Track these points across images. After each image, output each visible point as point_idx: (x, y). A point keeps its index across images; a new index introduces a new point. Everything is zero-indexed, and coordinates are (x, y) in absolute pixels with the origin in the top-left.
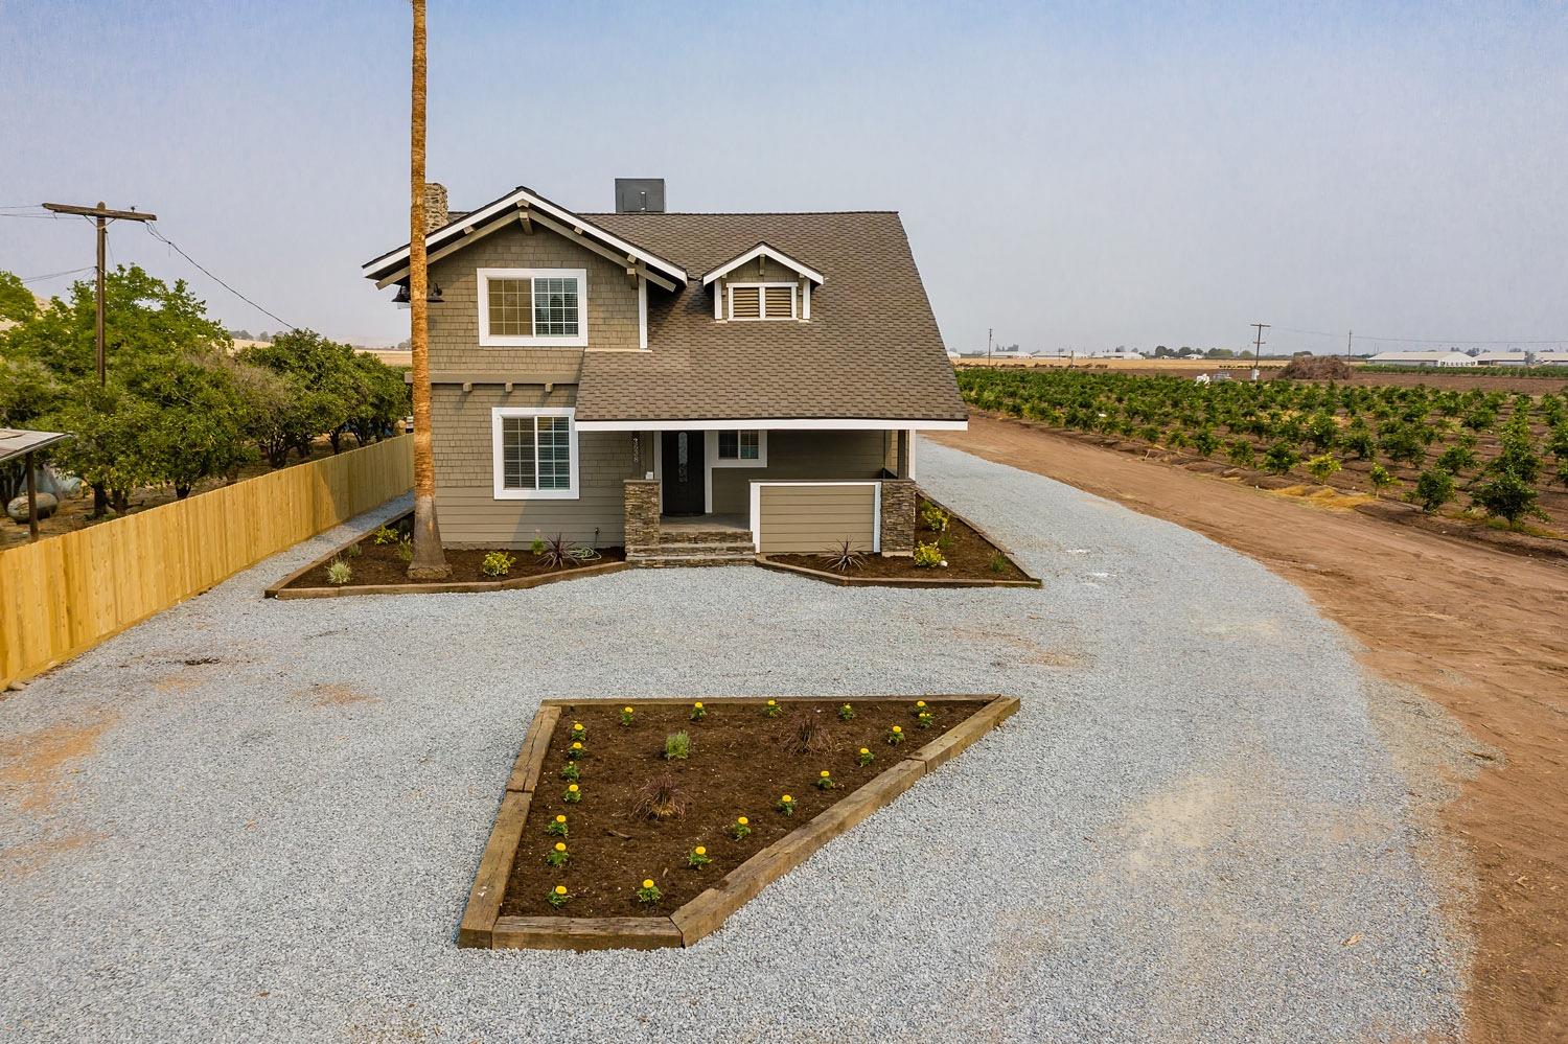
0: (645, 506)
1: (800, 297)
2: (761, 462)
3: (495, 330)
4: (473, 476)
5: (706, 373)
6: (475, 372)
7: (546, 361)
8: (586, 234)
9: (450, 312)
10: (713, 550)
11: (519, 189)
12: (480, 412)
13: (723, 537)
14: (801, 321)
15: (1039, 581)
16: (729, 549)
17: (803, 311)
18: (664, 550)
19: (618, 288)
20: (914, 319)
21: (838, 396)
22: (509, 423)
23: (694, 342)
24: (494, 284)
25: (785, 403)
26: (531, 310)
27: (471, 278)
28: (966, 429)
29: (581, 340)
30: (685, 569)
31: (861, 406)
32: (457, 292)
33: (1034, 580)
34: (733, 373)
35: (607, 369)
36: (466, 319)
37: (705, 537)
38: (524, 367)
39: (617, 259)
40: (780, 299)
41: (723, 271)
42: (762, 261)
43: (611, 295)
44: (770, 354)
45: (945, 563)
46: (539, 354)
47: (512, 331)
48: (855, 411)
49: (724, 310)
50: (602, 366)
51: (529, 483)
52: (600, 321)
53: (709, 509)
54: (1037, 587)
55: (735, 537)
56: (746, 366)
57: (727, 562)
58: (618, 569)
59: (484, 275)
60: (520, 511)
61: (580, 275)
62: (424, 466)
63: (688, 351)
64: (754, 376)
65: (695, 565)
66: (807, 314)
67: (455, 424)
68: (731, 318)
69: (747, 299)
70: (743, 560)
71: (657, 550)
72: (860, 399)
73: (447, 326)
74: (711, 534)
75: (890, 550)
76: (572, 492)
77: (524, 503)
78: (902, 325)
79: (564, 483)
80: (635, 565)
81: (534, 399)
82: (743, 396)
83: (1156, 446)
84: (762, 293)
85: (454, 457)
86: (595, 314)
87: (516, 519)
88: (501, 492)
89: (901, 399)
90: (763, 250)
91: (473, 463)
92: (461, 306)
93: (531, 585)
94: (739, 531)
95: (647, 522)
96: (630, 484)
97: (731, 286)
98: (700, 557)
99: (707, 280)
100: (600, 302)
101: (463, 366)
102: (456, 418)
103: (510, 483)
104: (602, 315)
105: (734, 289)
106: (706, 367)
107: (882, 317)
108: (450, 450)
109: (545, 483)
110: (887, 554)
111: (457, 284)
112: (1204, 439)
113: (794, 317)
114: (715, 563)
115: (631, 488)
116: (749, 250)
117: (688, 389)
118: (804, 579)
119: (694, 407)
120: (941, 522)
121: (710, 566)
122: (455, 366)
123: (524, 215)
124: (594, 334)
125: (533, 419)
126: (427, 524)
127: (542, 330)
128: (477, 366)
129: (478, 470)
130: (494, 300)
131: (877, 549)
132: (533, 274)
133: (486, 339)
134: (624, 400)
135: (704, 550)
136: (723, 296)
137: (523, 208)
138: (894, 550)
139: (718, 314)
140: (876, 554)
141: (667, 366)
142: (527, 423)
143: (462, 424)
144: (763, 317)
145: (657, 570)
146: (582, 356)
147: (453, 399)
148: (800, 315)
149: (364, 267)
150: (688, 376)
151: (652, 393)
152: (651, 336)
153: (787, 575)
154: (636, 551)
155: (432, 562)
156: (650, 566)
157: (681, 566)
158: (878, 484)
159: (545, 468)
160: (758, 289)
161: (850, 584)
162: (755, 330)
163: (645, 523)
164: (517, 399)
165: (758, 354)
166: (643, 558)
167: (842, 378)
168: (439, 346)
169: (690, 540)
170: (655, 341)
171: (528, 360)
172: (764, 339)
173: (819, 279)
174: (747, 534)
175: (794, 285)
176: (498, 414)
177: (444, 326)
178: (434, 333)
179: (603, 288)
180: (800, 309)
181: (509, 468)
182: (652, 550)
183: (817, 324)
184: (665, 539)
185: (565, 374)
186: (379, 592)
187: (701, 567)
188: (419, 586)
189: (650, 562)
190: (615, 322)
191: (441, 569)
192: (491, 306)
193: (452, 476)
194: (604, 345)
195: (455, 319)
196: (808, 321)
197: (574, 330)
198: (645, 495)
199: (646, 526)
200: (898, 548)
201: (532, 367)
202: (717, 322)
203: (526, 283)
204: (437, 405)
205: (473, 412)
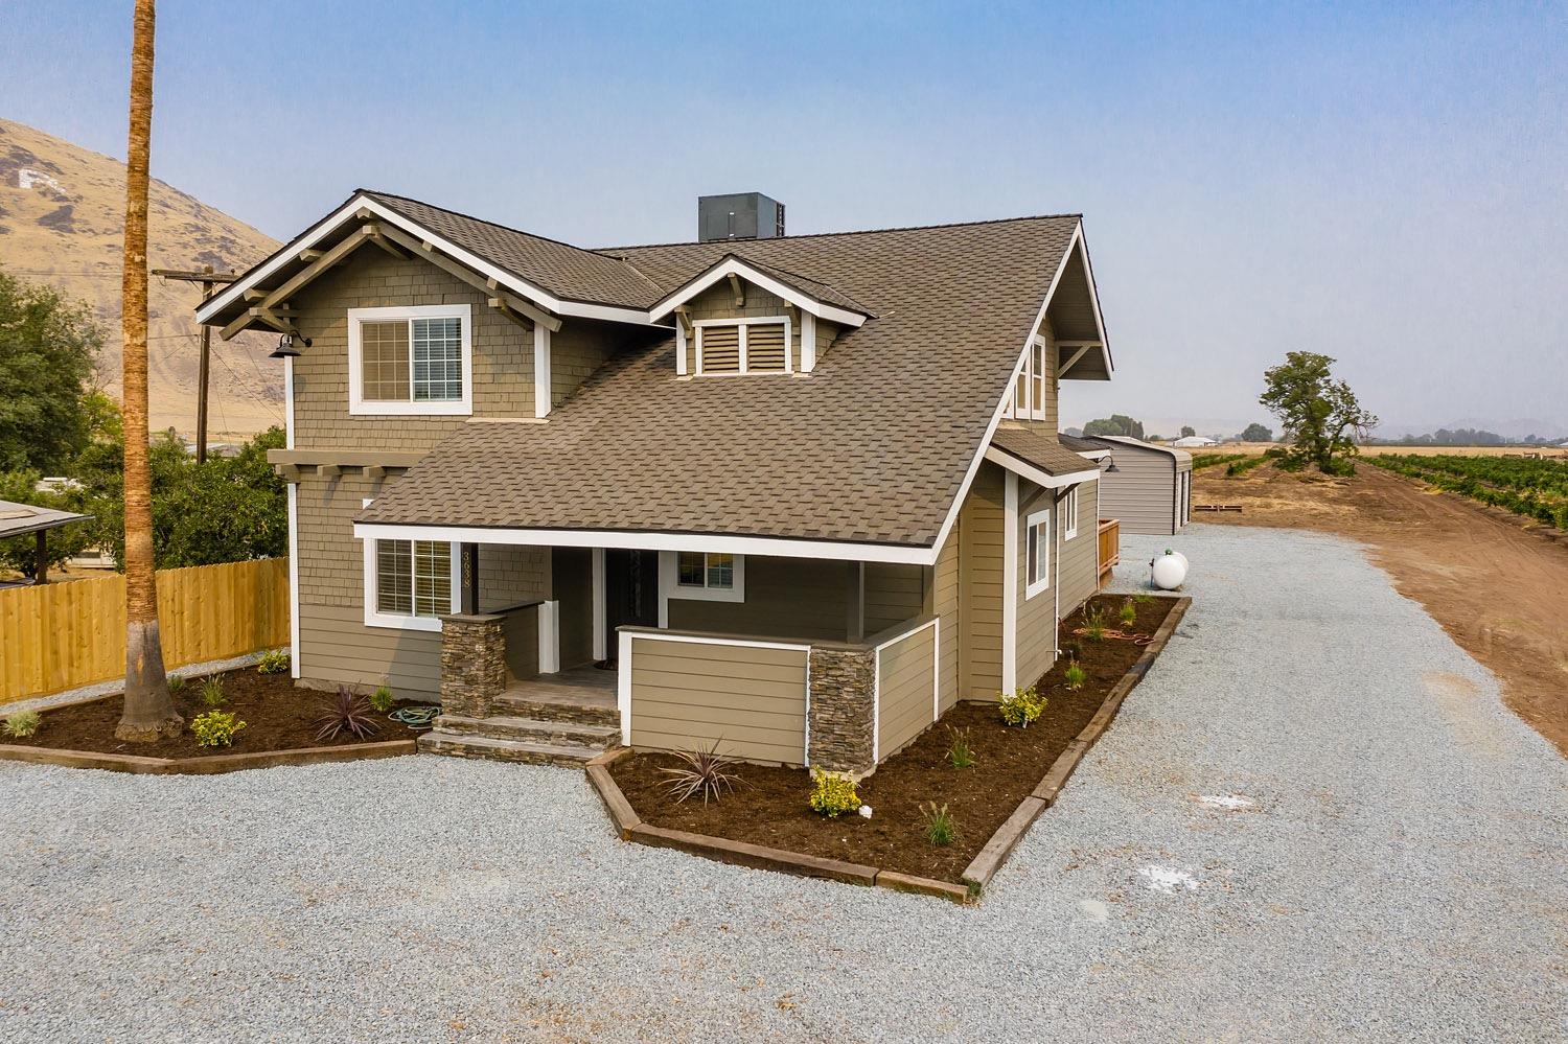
0: (468, 656)
1: (797, 337)
2: (735, 594)
3: (370, 393)
4: (342, 592)
5: (587, 455)
6: (342, 450)
7: (423, 435)
8: (435, 250)
9: (320, 370)
11: (359, 192)
12: (350, 504)
13: (578, 715)
14: (796, 376)
15: (974, 886)
16: (571, 737)
17: (804, 356)
18: (482, 729)
19: (509, 330)
21: (743, 494)
23: (618, 408)
24: (369, 329)
26: (408, 363)
27: (342, 323)
29: (463, 406)
30: (490, 763)
32: (328, 342)
33: (960, 882)
34: (626, 454)
35: (465, 447)
36: (336, 378)
37: (553, 713)
38: (398, 443)
40: (767, 342)
42: (733, 284)
43: (500, 340)
44: (705, 425)
45: (866, 813)
46: (417, 426)
47: (387, 395)
49: (689, 359)
50: (465, 442)
51: (404, 607)
52: (488, 379)
55: (592, 716)
56: (653, 445)
57: (552, 760)
59: (356, 317)
60: (395, 644)
61: (462, 312)
63: (596, 422)
64: (650, 459)
65: (504, 758)
66: (808, 361)
67: (325, 521)
68: (699, 373)
69: (720, 344)
70: (572, 758)
71: (471, 726)
72: (771, 501)
73: (318, 388)
74: (562, 709)
75: (823, 767)
77: (398, 634)
78: (950, 379)
79: (444, 609)
80: (428, 748)
84: (743, 332)
85: (323, 564)
86: (482, 369)
87: (391, 655)
88: (373, 617)
89: (840, 503)
90: (731, 267)
91: (344, 574)
92: (331, 360)
94: (602, 705)
96: (447, 621)
97: (696, 324)
98: (523, 745)
99: (655, 315)
100: (488, 350)
101: (333, 442)
102: (324, 512)
103: (385, 604)
104: (490, 369)
105: (705, 329)
106: (598, 445)
109: (422, 607)
110: (812, 775)
111: (326, 332)
113: (788, 370)
114: (533, 759)
116: (712, 267)
117: (538, 479)
119: (519, 507)
121: (526, 762)
122: (325, 442)
123: (370, 229)
124: (479, 398)
126: (134, 662)
127: (421, 394)
128: (346, 441)
129: (348, 583)
130: (368, 351)
131: (803, 761)
132: (409, 314)
133: (358, 405)
134: (441, 493)
135: (537, 734)
136: (687, 339)
137: (365, 221)
138: (829, 768)
139: (681, 368)
140: (803, 770)
141: (546, 444)
143: (332, 521)
144: (743, 370)
145: (449, 759)
148: (796, 366)
149: (198, 309)
150: (558, 459)
151: (485, 483)
154: (445, 725)
156: (447, 751)
157: (488, 757)
158: (808, 649)
159: (423, 586)
160: (736, 327)
165: (688, 425)
166: (444, 738)
167: (776, 466)
168: (308, 415)
169: (532, 715)
171: (404, 434)
174: (611, 714)
175: (785, 319)
177: (313, 388)
178: (302, 397)
179: (493, 330)
180: (797, 356)
181: (384, 584)
182: (466, 726)
183: (823, 379)
184: (494, 710)
187: (513, 761)
188: (73, 756)
189: (447, 746)
190: (507, 378)
191: (151, 730)
192: (364, 359)
193: (321, 591)
194: (491, 413)
195: (324, 379)
196: (806, 376)
197: (457, 392)
198: (466, 640)
199: (467, 687)
200: (836, 765)
201: (408, 443)
202: (679, 379)
203: (402, 327)
204: (305, 494)
205: (343, 505)
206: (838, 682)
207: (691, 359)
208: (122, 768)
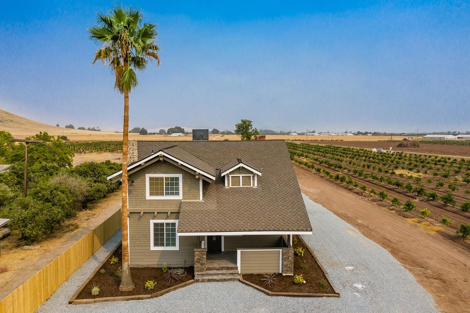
0: (201, 259)
1: (254, 179)
3: (151, 194)
4: (143, 243)
5: (222, 211)
6: (145, 208)
7: (168, 204)
8: (182, 165)
9: (137, 188)
10: (224, 274)
11: (160, 150)
12: (146, 221)
13: (228, 268)
14: (254, 187)
15: (339, 294)
16: (230, 274)
17: (254, 184)
18: (208, 274)
20: (292, 186)
21: (267, 221)
22: (156, 225)
23: (218, 197)
24: (151, 179)
25: (249, 224)
26: (163, 187)
27: (143, 177)
28: (311, 234)
29: (180, 197)
30: (215, 282)
31: (275, 226)
32: (139, 182)
33: (337, 294)
34: (232, 210)
35: (189, 209)
36: (142, 191)
37: (222, 269)
38: (161, 207)
39: (192, 173)
40: (247, 180)
41: (228, 172)
42: (241, 168)
43: (190, 183)
44: (244, 202)
45: (305, 282)
46: (166, 202)
47: (157, 194)
48: (273, 227)
49: (228, 184)
50: (187, 208)
51: (162, 245)
52: (187, 191)
53: (223, 250)
54: (338, 297)
55: (232, 268)
56: (236, 208)
57: (229, 280)
58: (192, 283)
59: (148, 176)
60: (160, 254)
61: (180, 176)
62: (125, 252)
63: (216, 201)
64: (238, 212)
65: (218, 281)
66: (256, 184)
67: (138, 225)
68: (230, 186)
69: (236, 181)
70: (235, 279)
72: (274, 222)
74: (223, 267)
75: (285, 273)
76: (177, 248)
77: (161, 252)
78: (288, 188)
79: (174, 245)
80: (198, 281)
81: (164, 217)
82: (235, 221)
83: (366, 192)
84: (241, 177)
85: (138, 236)
86: (185, 189)
87: (158, 257)
88: (153, 248)
89: (289, 222)
90: (241, 165)
91: (144, 238)
92: (140, 186)
93: (162, 295)
94: (233, 266)
95: (202, 264)
96: (196, 251)
97: (230, 176)
98: (220, 277)
99: (222, 175)
100: (187, 185)
101: (141, 206)
102: (138, 223)
103: (156, 244)
104: (187, 189)
105: (232, 177)
106: (222, 208)
107: (281, 185)
108: (136, 234)
109: (168, 245)
110: (284, 275)
111: (138, 179)
112: (382, 194)
113: (252, 186)
114: (225, 280)
115: (196, 253)
116: (237, 165)
117: (216, 218)
118: (256, 291)
119: (218, 226)
120: (301, 253)
121: (223, 281)
122: (138, 206)
123: (161, 159)
124: (185, 195)
125: (164, 223)
126: (126, 272)
127: (167, 194)
128: (145, 206)
129: (145, 240)
130: (151, 184)
131: (280, 272)
132: (164, 176)
133: (148, 197)
134: (194, 223)
135: (222, 274)
136: (228, 179)
137: (161, 157)
138: (287, 273)
139: (226, 185)
140: (280, 274)
141: (209, 208)
142: (162, 224)
143: (140, 225)
144: (241, 186)
145: (205, 283)
146: (180, 203)
147: (137, 217)
148: (254, 185)
150: (216, 212)
151: (204, 220)
152: (204, 194)
153: (250, 288)
154: (198, 275)
155: (127, 285)
156: (203, 281)
157: (213, 281)
158: (281, 250)
159: (167, 240)
160: (239, 176)
161: (272, 295)
162: (239, 191)
163: (201, 264)
164: (159, 217)
165: (240, 202)
166: (200, 278)
167: (268, 213)
168: (133, 200)
169: (216, 269)
170: (205, 196)
171: (162, 204)
172: (241, 195)
173: (260, 174)
174: (236, 267)
175: (252, 175)
176: (152, 222)
177: (134, 193)
178: (131, 195)
179: (188, 180)
180: (254, 183)
181: (156, 240)
182: (204, 274)
183: (259, 188)
184: (208, 269)
185: (175, 209)
186: (108, 301)
187: (220, 281)
188: (123, 298)
189: (203, 280)
190: (192, 191)
191: (131, 287)
192: (150, 186)
193: (136, 243)
194: (187, 199)
195: (138, 191)
196: (256, 187)
197: (177, 194)
198: (201, 255)
199: (201, 266)
200: (288, 272)
201: (164, 206)
202: (226, 188)
203: (162, 179)
204: (132, 219)
205: (144, 221)
206: (288, 256)
207: (228, 183)
208: (139, 299)
